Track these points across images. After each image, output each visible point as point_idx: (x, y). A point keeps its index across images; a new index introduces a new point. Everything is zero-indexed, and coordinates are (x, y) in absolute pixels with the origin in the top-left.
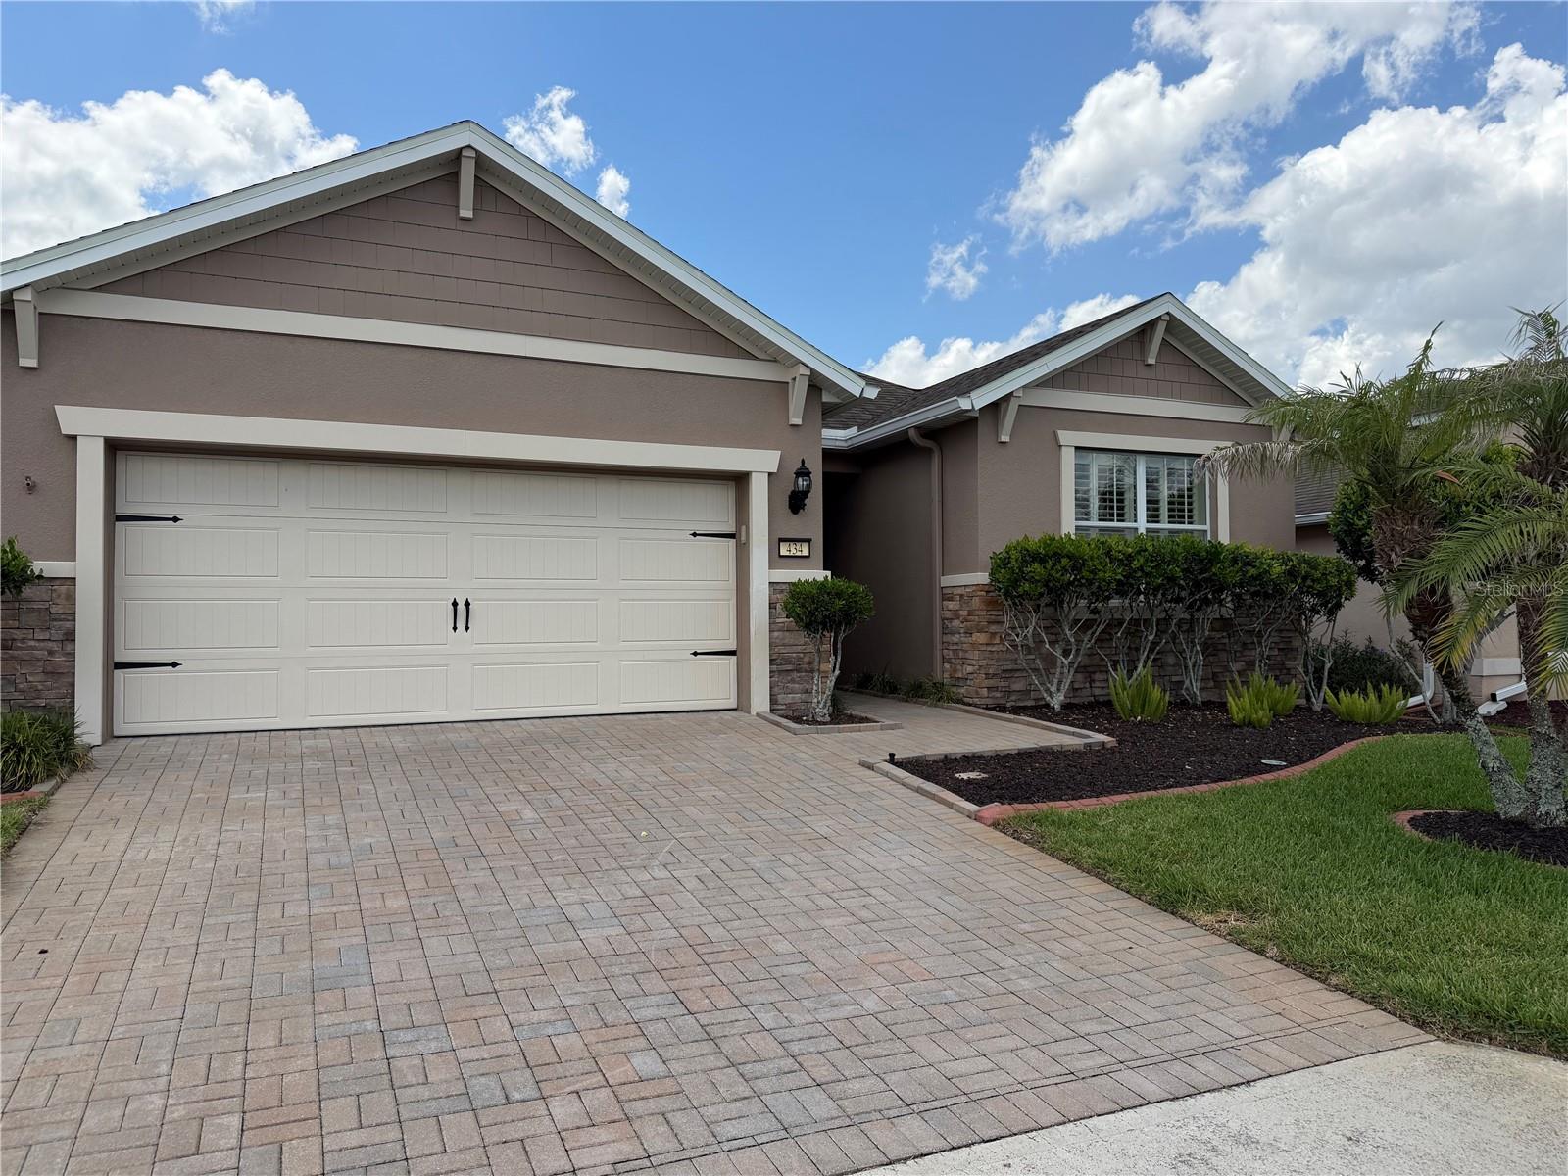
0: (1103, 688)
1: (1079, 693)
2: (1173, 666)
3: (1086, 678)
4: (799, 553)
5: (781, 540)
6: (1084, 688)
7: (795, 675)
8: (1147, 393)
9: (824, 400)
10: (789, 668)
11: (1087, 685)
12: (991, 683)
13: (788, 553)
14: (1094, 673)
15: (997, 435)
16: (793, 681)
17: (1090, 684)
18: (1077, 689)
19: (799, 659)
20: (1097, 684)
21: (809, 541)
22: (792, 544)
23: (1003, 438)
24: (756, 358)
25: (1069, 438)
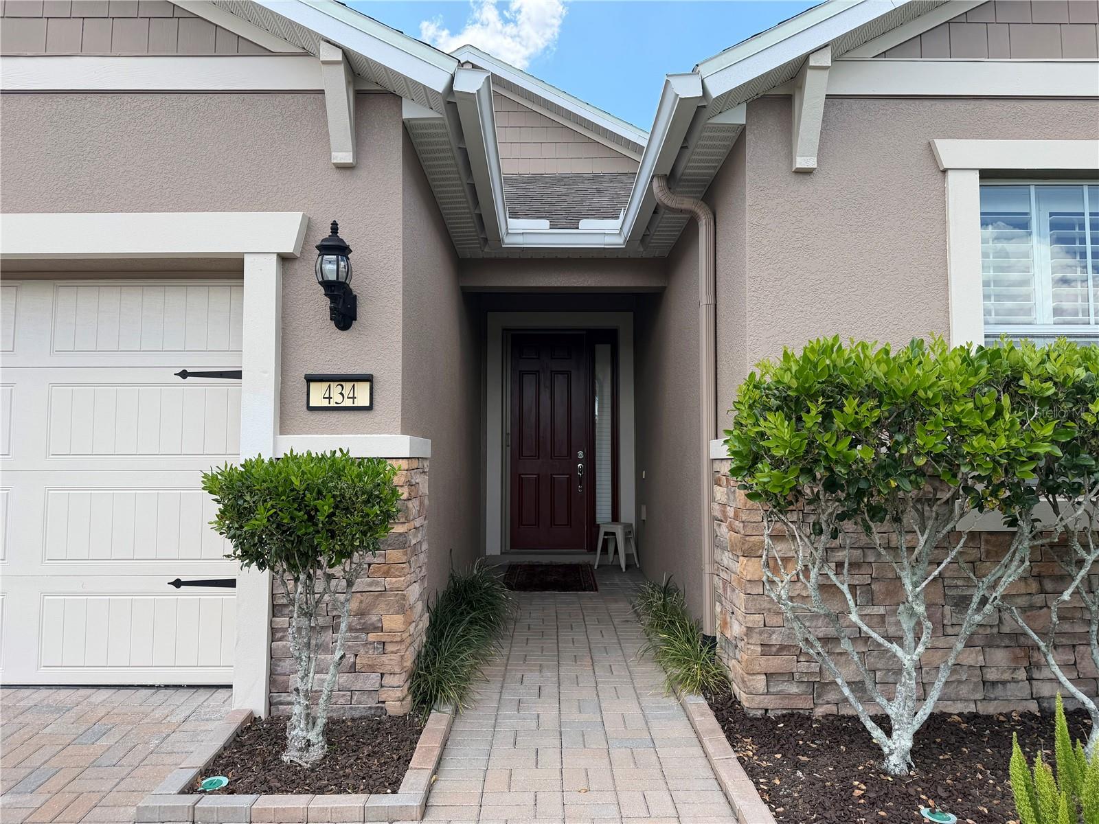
3: (1015, 659)
4: (348, 403)
5: (311, 379)
6: (1014, 680)
9: (405, 116)
11: (1022, 674)
12: (776, 663)
13: (325, 403)
15: (790, 157)
17: (1028, 670)
21: (368, 379)
22: (333, 385)
23: (801, 162)
24: (271, 54)
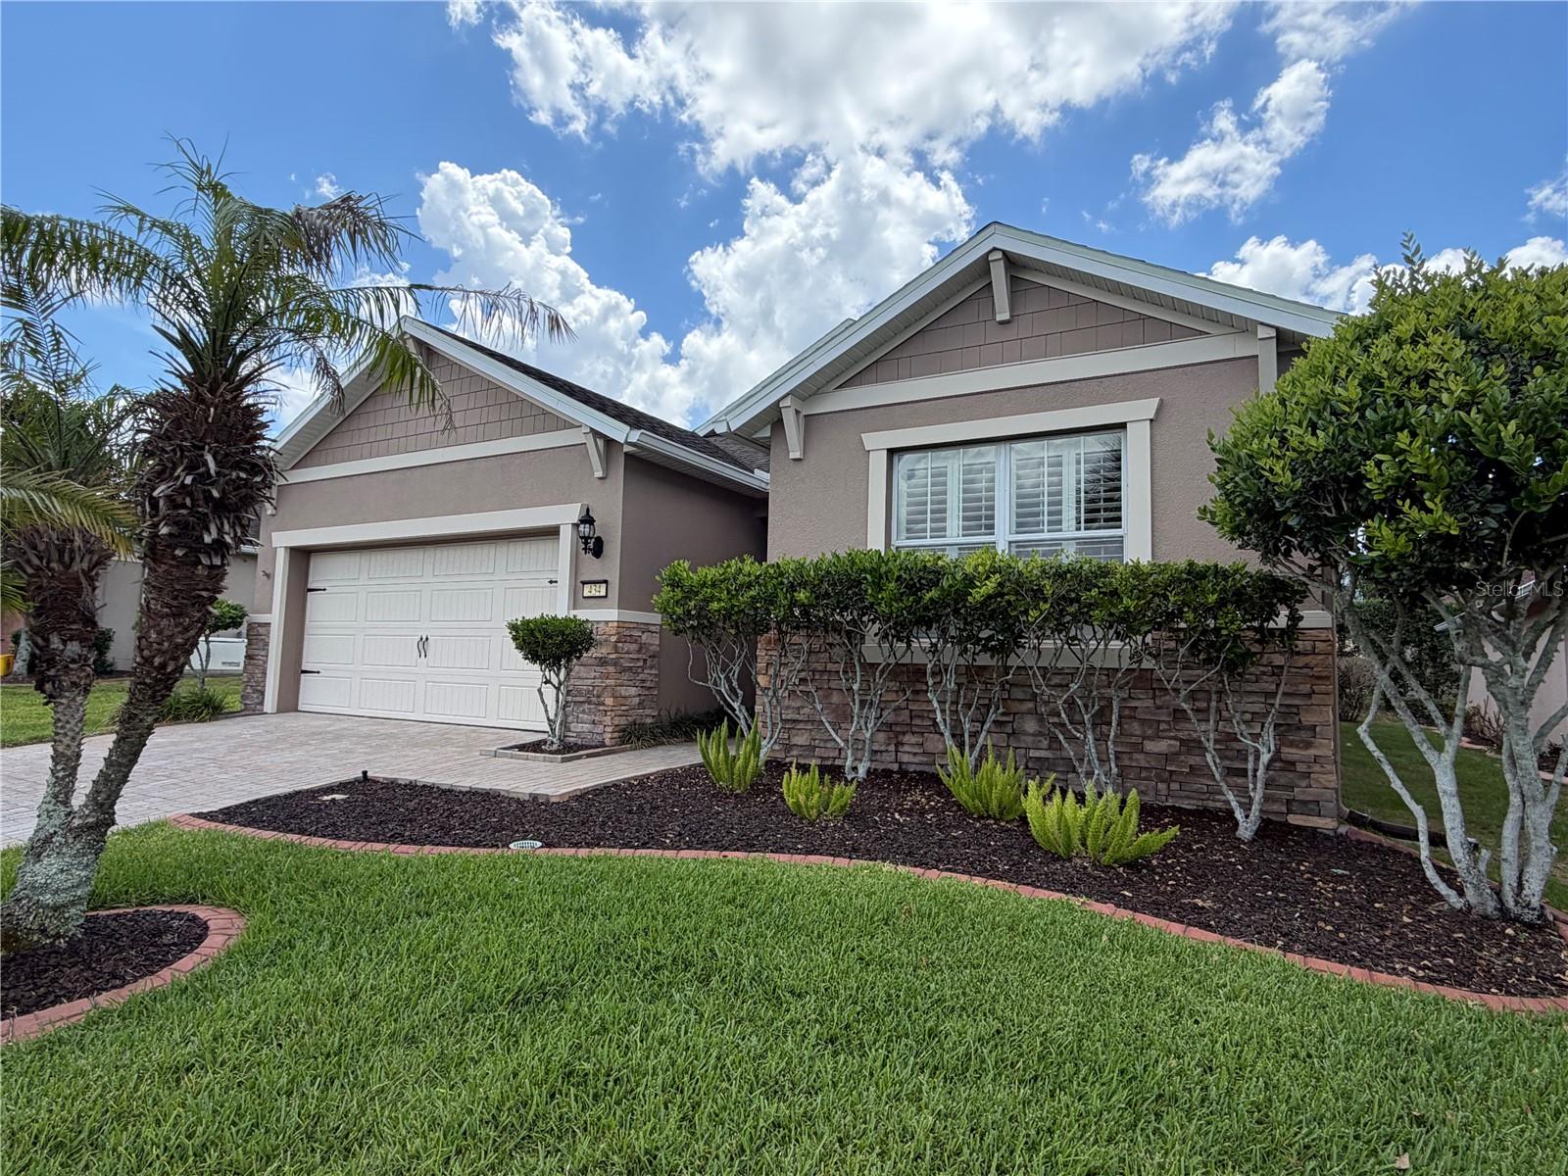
0: (915, 754)
1: (878, 757)
2: (1033, 735)
4: (598, 594)
5: (584, 583)
6: (887, 751)
7: (586, 706)
8: (1002, 360)
10: (582, 699)
11: (892, 748)
13: (589, 595)
14: (904, 733)
16: (583, 712)
18: (876, 752)
19: (589, 691)
20: (907, 748)
21: (606, 582)
22: (593, 585)
23: (792, 455)
25: (878, 441)
